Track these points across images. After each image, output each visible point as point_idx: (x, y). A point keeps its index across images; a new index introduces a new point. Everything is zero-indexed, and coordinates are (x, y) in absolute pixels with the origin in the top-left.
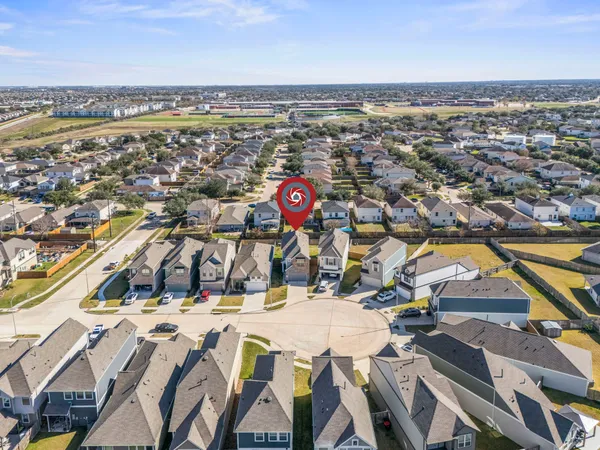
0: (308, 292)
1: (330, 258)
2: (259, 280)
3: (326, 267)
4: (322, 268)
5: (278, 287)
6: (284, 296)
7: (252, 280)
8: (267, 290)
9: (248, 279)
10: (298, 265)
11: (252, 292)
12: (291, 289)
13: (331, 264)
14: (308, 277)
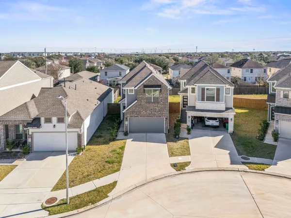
0: (172, 154)
1: (206, 86)
2: (61, 127)
3: (200, 105)
4: (193, 108)
5: (106, 143)
6: (114, 163)
7: (45, 126)
8: (80, 148)
9: (36, 122)
10: (148, 101)
11: (43, 155)
12: (133, 148)
13: (210, 99)
14: (165, 125)
